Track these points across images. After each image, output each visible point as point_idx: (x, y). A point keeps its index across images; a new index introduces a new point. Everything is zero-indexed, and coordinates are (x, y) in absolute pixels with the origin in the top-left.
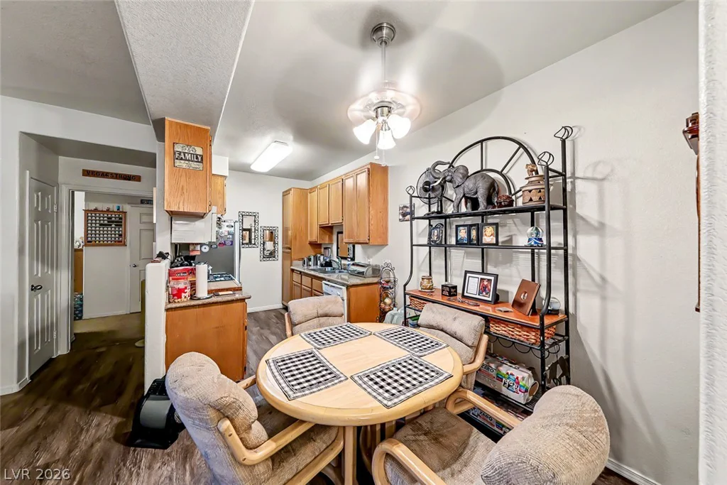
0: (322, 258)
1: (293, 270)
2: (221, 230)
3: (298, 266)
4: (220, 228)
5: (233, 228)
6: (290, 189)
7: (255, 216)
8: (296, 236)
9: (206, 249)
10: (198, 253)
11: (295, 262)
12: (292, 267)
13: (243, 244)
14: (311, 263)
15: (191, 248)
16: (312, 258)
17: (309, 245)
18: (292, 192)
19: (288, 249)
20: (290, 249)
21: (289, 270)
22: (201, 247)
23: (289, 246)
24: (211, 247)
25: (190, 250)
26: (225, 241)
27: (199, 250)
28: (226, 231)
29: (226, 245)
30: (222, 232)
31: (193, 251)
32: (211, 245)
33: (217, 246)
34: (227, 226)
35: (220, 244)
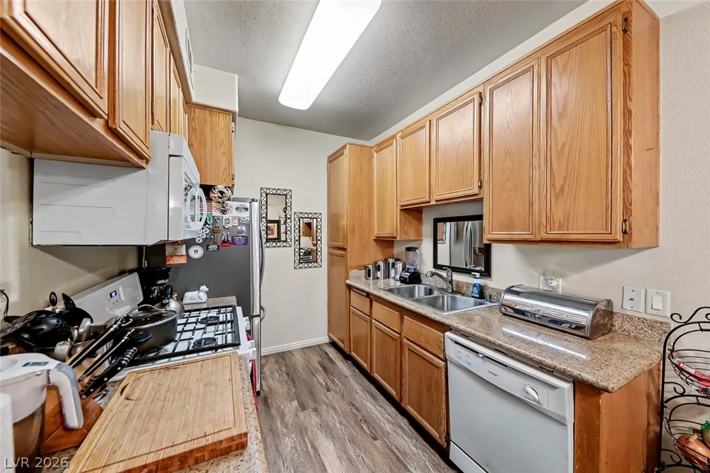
0: (399, 266)
1: (350, 287)
2: (225, 217)
3: (357, 279)
4: (224, 212)
5: (248, 213)
6: (344, 147)
7: (285, 195)
8: (354, 228)
9: (197, 253)
10: (183, 261)
11: (353, 273)
12: (347, 281)
13: (268, 240)
14: (379, 274)
15: (169, 250)
16: (381, 264)
17: (374, 243)
18: (346, 151)
19: (339, 251)
20: (345, 249)
21: (344, 287)
22: (187, 250)
23: (340, 244)
24: (207, 248)
25: (167, 254)
26: (233, 237)
27: (185, 254)
28: (234, 218)
29: (235, 244)
30: (228, 219)
31: (172, 256)
32: (208, 246)
33: (218, 246)
34: (237, 209)
35: (224, 242)
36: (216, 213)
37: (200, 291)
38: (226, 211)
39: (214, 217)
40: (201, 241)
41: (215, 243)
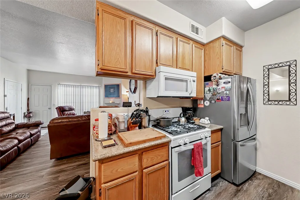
2: (218, 87)
5: (230, 84)
9: (207, 103)
10: (203, 106)
22: (204, 102)
24: (211, 102)
25: (198, 103)
26: (222, 97)
27: (203, 104)
28: (222, 88)
29: (223, 100)
30: (220, 88)
31: (199, 104)
32: (211, 101)
33: (215, 101)
34: (224, 83)
35: (218, 99)
36: (215, 86)
37: (205, 119)
38: (218, 85)
39: (213, 88)
40: (208, 99)
41: (214, 100)
